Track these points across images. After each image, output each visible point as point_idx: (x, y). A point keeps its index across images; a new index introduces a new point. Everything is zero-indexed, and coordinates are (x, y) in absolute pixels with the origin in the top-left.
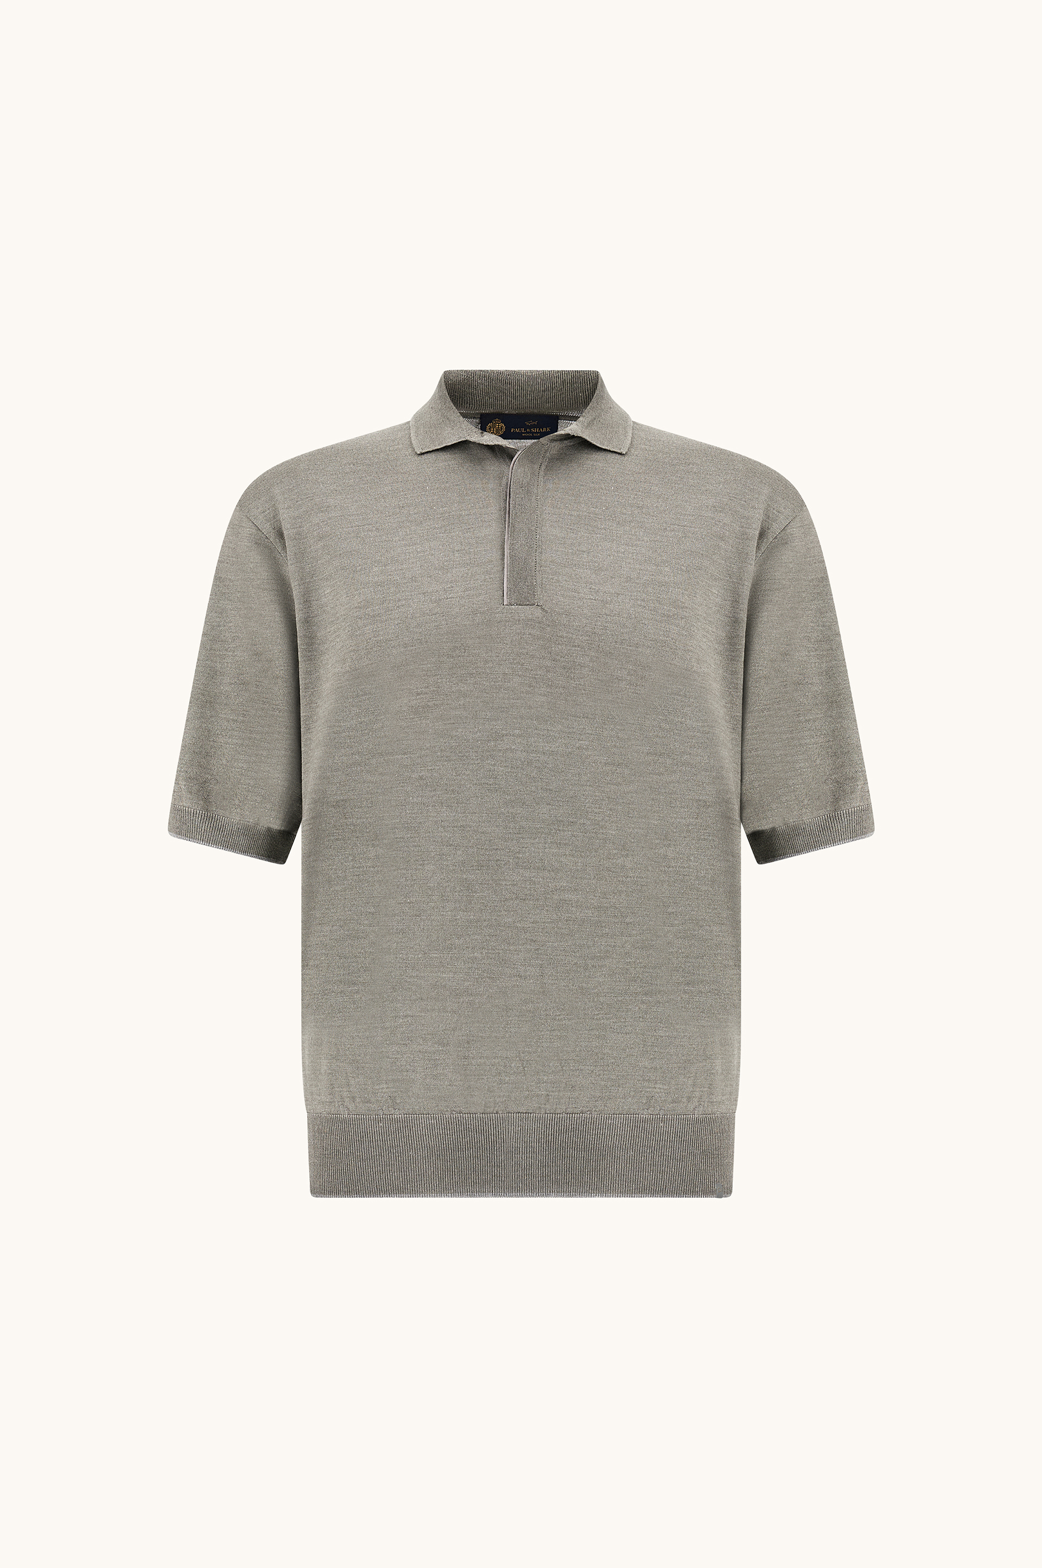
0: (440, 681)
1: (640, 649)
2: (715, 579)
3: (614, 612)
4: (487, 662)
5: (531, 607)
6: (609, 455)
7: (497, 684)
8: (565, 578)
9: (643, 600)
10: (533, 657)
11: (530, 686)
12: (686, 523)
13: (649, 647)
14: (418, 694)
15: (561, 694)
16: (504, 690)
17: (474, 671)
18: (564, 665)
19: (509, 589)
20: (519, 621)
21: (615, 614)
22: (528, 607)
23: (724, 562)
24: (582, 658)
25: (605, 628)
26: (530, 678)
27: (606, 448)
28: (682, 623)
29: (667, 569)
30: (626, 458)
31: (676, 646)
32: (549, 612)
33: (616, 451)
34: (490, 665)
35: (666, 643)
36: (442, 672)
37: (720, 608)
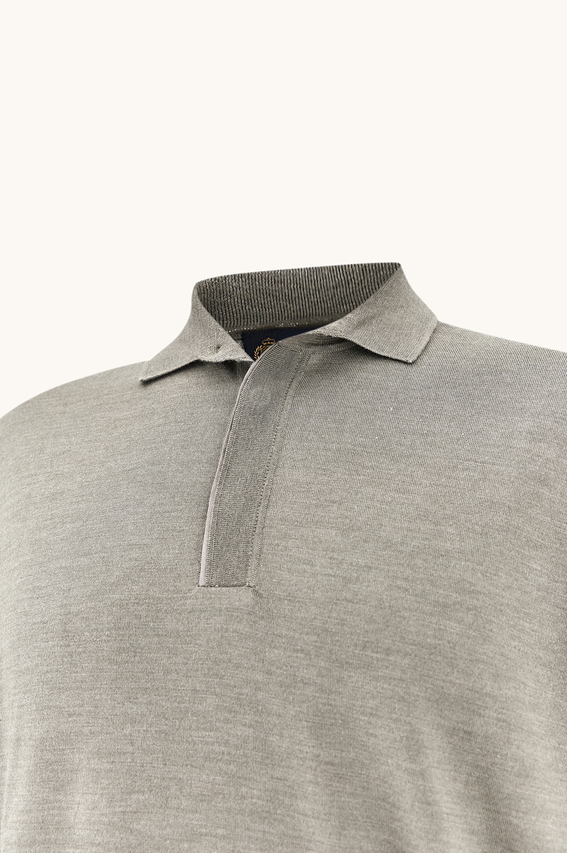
0: (97, 697)
1: (392, 658)
2: (535, 546)
3: (360, 597)
4: (167, 672)
5: (240, 588)
6: (392, 366)
7: (183, 705)
8: (298, 542)
9: (406, 579)
10: (238, 666)
11: (230, 712)
12: (487, 458)
13: (406, 654)
14: (70, 715)
15: (275, 725)
16: (192, 715)
17: (149, 685)
18: (280, 681)
19: (210, 563)
20: (220, 611)
21: (360, 600)
22: (234, 590)
23: (549, 519)
24: (305, 671)
25: (342, 623)
26: (231, 698)
27: (386, 354)
28: (469, 618)
29: (451, 530)
30: (415, 367)
31: (455, 654)
32: (264, 596)
33: (399, 358)
34: (174, 676)
35: (438, 649)
36: (101, 684)
37: (547, 593)
